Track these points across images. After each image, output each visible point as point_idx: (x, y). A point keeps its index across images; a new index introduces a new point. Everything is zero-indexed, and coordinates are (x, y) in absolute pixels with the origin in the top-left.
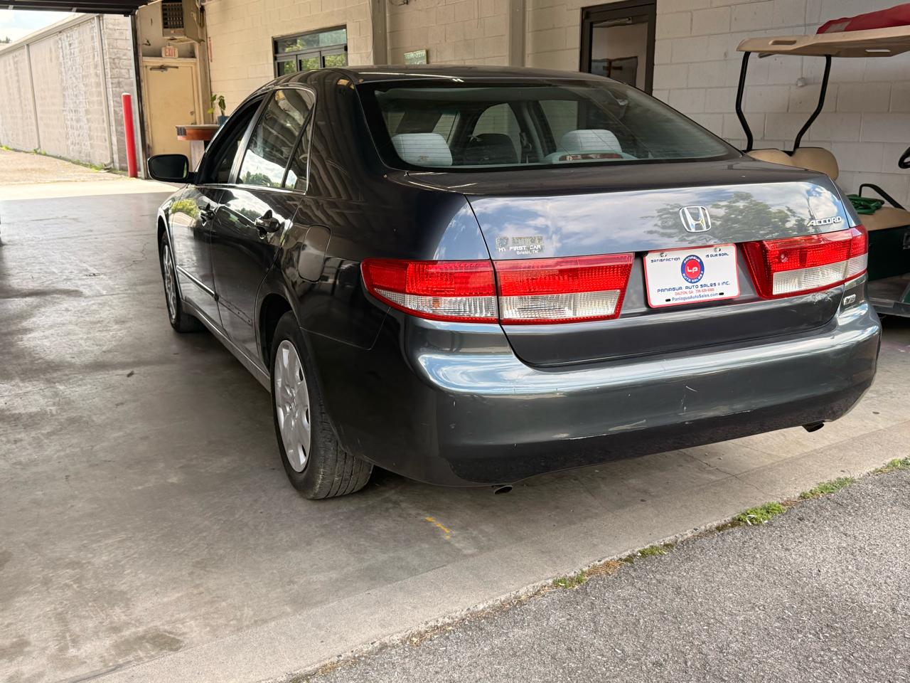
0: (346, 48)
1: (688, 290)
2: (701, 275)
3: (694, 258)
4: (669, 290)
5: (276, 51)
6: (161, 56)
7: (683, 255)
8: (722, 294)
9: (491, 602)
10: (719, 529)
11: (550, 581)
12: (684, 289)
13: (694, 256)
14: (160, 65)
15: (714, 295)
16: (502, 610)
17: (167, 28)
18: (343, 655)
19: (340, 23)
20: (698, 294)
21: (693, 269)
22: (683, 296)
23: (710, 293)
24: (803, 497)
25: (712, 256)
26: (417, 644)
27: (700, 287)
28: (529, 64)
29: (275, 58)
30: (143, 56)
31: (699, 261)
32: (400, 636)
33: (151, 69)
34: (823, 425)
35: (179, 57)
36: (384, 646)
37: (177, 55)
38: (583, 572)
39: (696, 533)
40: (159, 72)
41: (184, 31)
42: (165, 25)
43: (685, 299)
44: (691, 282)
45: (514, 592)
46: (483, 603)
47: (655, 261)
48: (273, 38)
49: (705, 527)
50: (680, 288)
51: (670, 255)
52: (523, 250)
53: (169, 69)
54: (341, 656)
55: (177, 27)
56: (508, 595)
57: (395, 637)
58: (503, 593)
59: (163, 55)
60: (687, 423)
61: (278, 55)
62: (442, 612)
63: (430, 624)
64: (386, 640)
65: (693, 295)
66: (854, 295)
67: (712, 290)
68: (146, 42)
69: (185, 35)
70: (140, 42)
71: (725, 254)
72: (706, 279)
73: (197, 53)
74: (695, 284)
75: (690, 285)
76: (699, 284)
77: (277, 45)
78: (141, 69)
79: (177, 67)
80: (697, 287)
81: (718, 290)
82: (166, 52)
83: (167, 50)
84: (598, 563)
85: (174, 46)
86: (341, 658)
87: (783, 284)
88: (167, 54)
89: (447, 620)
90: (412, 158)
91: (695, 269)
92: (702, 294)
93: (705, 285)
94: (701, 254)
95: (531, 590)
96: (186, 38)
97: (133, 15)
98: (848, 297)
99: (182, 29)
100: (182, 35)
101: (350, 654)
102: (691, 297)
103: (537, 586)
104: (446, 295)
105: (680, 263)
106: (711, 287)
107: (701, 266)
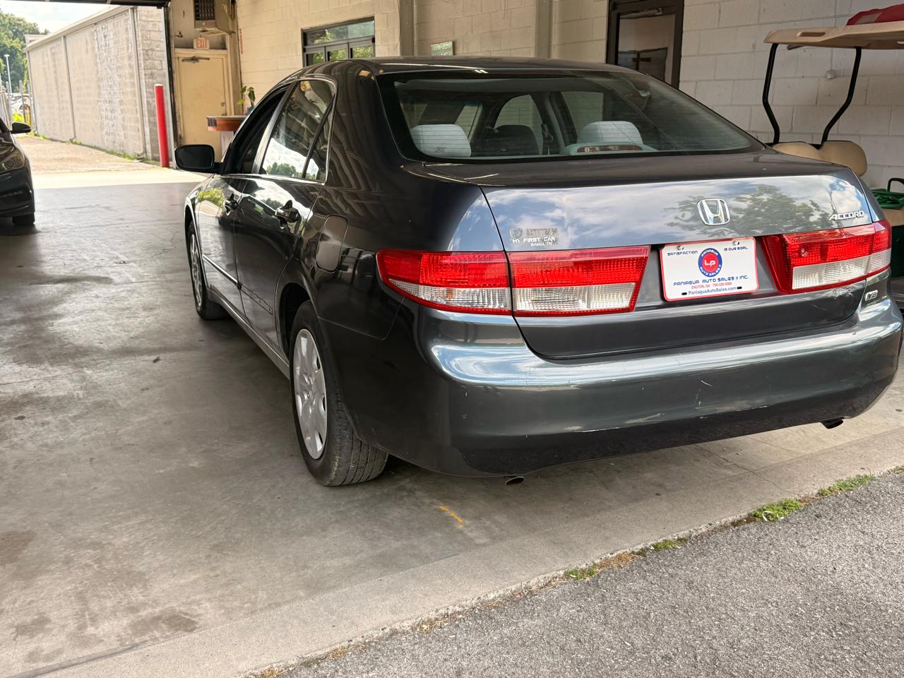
0: (373, 40)
1: (705, 284)
2: (719, 269)
3: (712, 251)
4: (686, 283)
5: (305, 42)
6: (192, 48)
7: (701, 249)
8: (740, 288)
9: (501, 592)
10: (734, 524)
11: (562, 573)
12: (701, 283)
13: (712, 249)
14: (192, 56)
15: (732, 289)
16: (512, 600)
17: (199, 19)
18: (354, 640)
19: (368, 14)
20: (715, 288)
21: (711, 262)
22: (699, 290)
23: (727, 287)
24: (821, 494)
25: (730, 249)
26: (427, 631)
27: (717, 280)
28: (555, 56)
29: (304, 50)
30: (175, 47)
31: (717, 254)
32: (410, 623)
33: (183, 61)
34: (842, 422)
35: (211, 48)
36: (394, 632)
37: (208, 47)
38: (595, 564)
39: (711, 528)
40: (190, 63)
41: (215, 23)
42: (197, 17)
43: (701, 292)
44: (708, 276)
45: (525, 583)
46: (492, 593)
47: (672, 254)
48: (302, 30)
49: (720, 522)
50: (697, 282)
51: (687, 248)
52: (537, 242)
53: (201, 61)
54: (351, 641)
55: (208, 19)
56: (519, 585)
57: (405, 624)
58: (515, 583)
59: (195, 47)
60: (702, 418)
61: (307, 47)
62: (453, 600)
63: (440, 611)
64: (397, 626)
65: (710, 289)
66: (877, 291)
67: (730, 284)
68: (178, 34)
69: (216, 27)
70: (172, 34)
71: (744, 248)
72: (724, 272)
73: (228, 45)
74: (713, 278)
75: (707, 278)
76: (716, 277)
77: (306, 36)
78: (173, 60)
79: (208, 59)
80: (714, 280)
81: (735, 284)
82: (197, 44)
83: (199, 42)
84: (610, 556)
85: (206, 38)
86: (352, 643)
87: (804, 279)
88: (199, 46)
89: (458, 609)
90: (430, 150)
91: (713, 263)
92: (719, 287)
93: (723, 279)
94: (720, 247)
95: (542, 581)
96: (217, 30)
97: (166, 7)
98: (870, 293)
99: (213, 21)
100: (213, 27)
101: (361, 639)
102: (708, 291)
103: (548, 578)
104: (460, 287)
105: (697, 256)
106: (729, 281)
107: (719, 260)
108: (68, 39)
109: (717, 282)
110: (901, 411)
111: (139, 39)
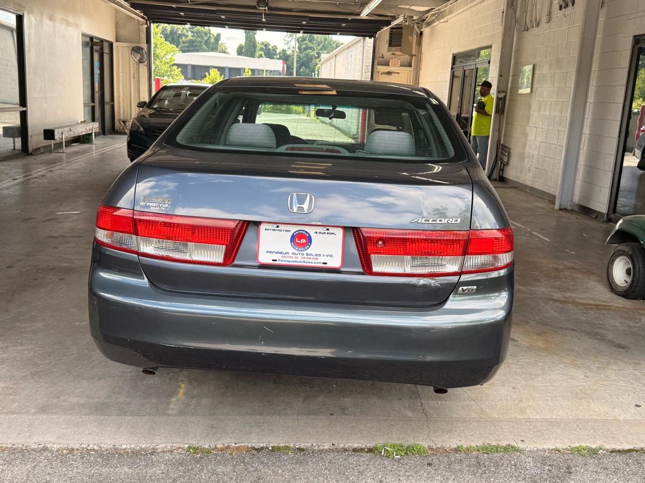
0: (489, 62)
1: (294, 256)
2: (308, 246)
3: (304, 232)
4: (277, 253)
5: (454, 63)
6: (388, 65)
7: (294, 229)
8: (326, 263)
9: (133, 446)
10: (355, 450)
11: (187, 446)
12: (290, 255)
13: (303, 231)
14: (387, 71)
15: (317, 263)
17: (391, 46)
18: (16, 445)
19: (488, 44)
20: (302, 260)
21: (301, 240)
22: (288, 259)
23: (313, 261)
24: (457, 450)
25: (320, 233)
26: (65, 456)
27: (305, 255)
29: (452, 68)
30: (378, 65)
31: (308, 235)
32: (59, 446)
33: (381, 74)
34: (446, 391)
35: (401, 66)
36: (45, 449)
37: (399, 65)
38: (216, 448)
39: (332, 447)
40: (386, 76)
41: (401, 49)
42: (390, 45)
43: (289, 261)
44: (298, 250)
45: (154, 445)
46: (126, 443)
47: (268, 230)
48: (453, 54)
49: (345, 445)
50: (287, 253)
51: (281, 227)
52: (155, 207)
53: (393, 74)
54: (14, 445)
55: (397, 46)
56: (149, 445)
57: (55, 446)
58: (146, 443)
59: (390, 64)
60: (263, 354)
61: (454, 66)
62: (96, 442)
63: (82, 446)
64: (49, 446)
65: (297, 260)
67: (316, 259)
68: (381, 56)
69: (401, 51)
70: (376, 56)
71: (333, 233)
72: (312, 250)
73: (413, 65)
74: (301, 252)
75: (297, 252)
76: (305, 252)
77: (455, 58)
78: (374, 73)
79: (399, 73)
80: (303, 254)
81: (322, 260)
82: (392, 63)
83: (393, 61)
84: (233, 445)
85: (398, 59)
86: (14, 447)
87: (382, 265)
88: (393, 64)
89: (96, 448)
91: (303, 241)
92: (306, 260)
93: (312, 255)
94: (311, 231)
95: (169, 447)
96: (402, 54)
97: (375, 37)
98: (465, 288)
99: (400, 47)
100: (399, 52)
101: (21, 446)
102: (296, 261)
103: (175, 447)
105: (290, 234)
106: (316, 257)
107: (309, 240)
108: (337, 56)
109: (305, 256)
110: (640, 406)
111: (365, 58)
